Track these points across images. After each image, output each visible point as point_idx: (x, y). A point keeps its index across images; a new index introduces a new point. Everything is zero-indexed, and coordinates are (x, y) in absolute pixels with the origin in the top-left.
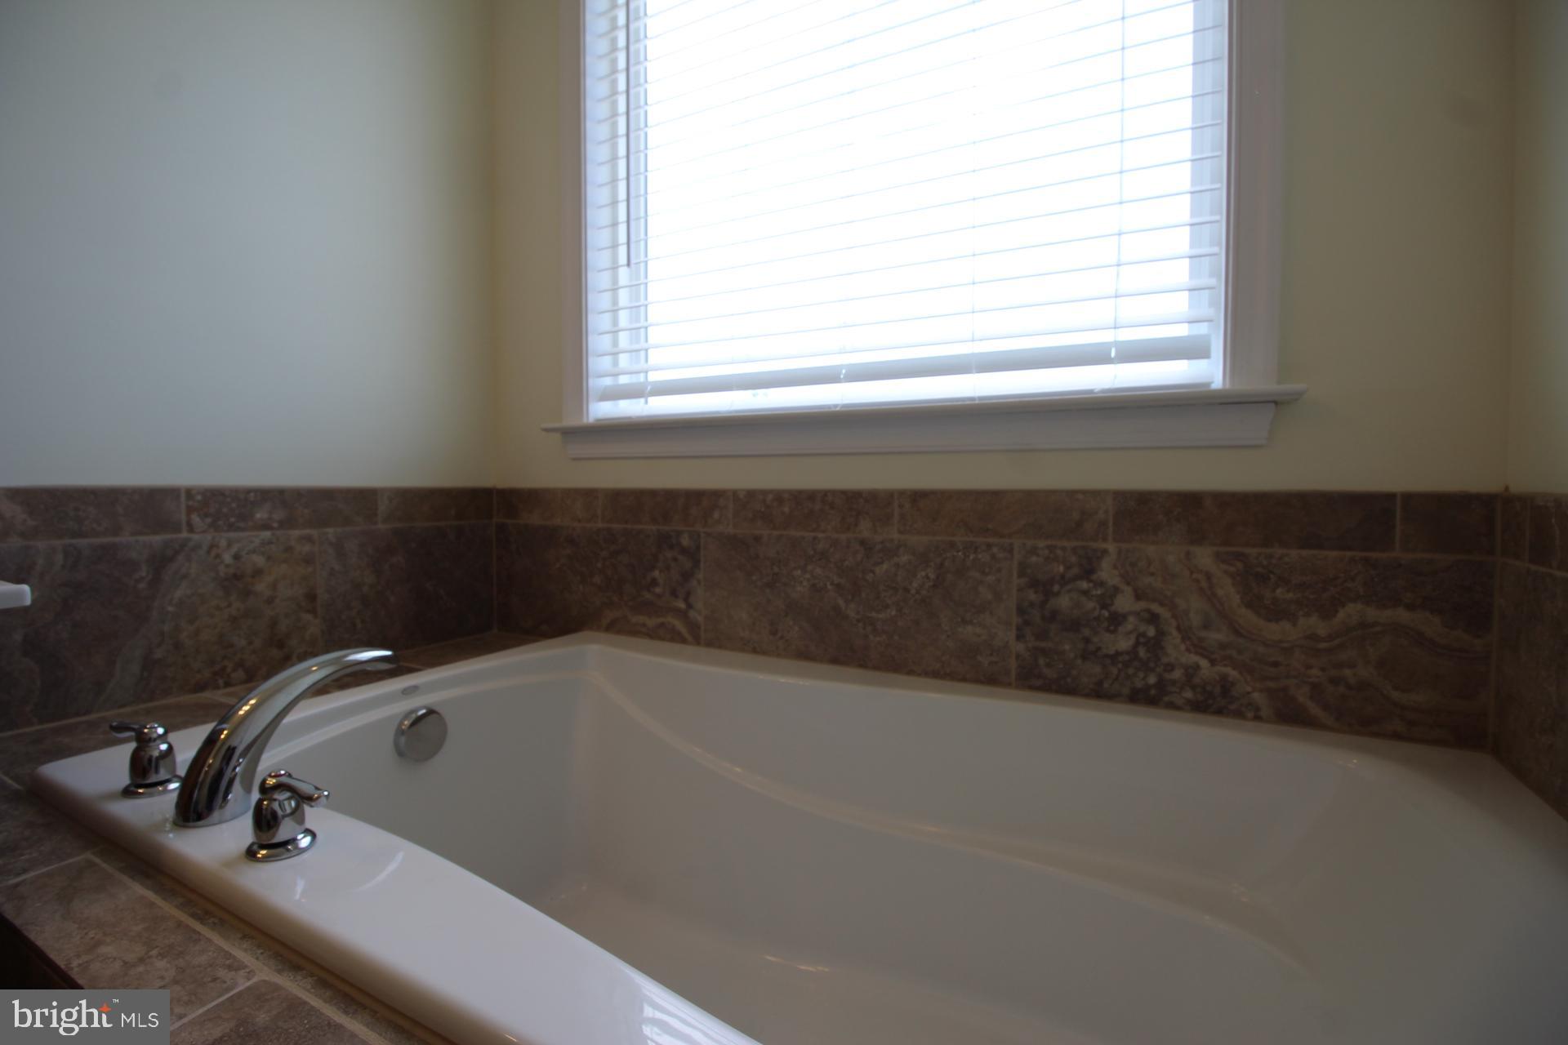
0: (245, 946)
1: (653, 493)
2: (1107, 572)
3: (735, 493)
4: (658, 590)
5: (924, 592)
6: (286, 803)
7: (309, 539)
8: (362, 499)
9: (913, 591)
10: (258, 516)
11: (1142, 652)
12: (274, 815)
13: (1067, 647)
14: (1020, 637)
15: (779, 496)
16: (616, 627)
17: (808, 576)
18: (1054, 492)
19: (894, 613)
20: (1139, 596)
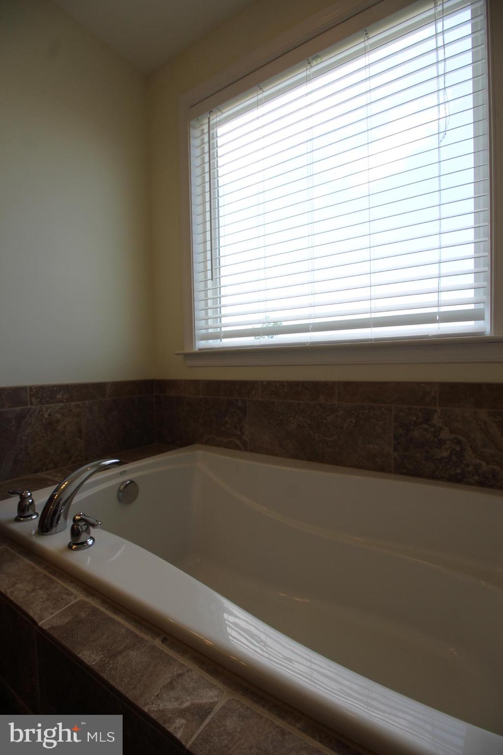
0: (72, 586)
1: (225, 382)
2: (436, 420)
3: (262, 382)
4: (228, 426)
5: (350, 429)
6: (83, 526)
7: (78, 406)
8: (99, 388)
9: (345, 428)
10: (58, 397)
11: (454, 458)
12: (79, 531)
13: (418, 455)
14: (395, 450)
15: (282, 384)
16: (210, 443)
17: (296, 421)
18: (411, 383)
19: (336, 438)
20: (451, 432)
